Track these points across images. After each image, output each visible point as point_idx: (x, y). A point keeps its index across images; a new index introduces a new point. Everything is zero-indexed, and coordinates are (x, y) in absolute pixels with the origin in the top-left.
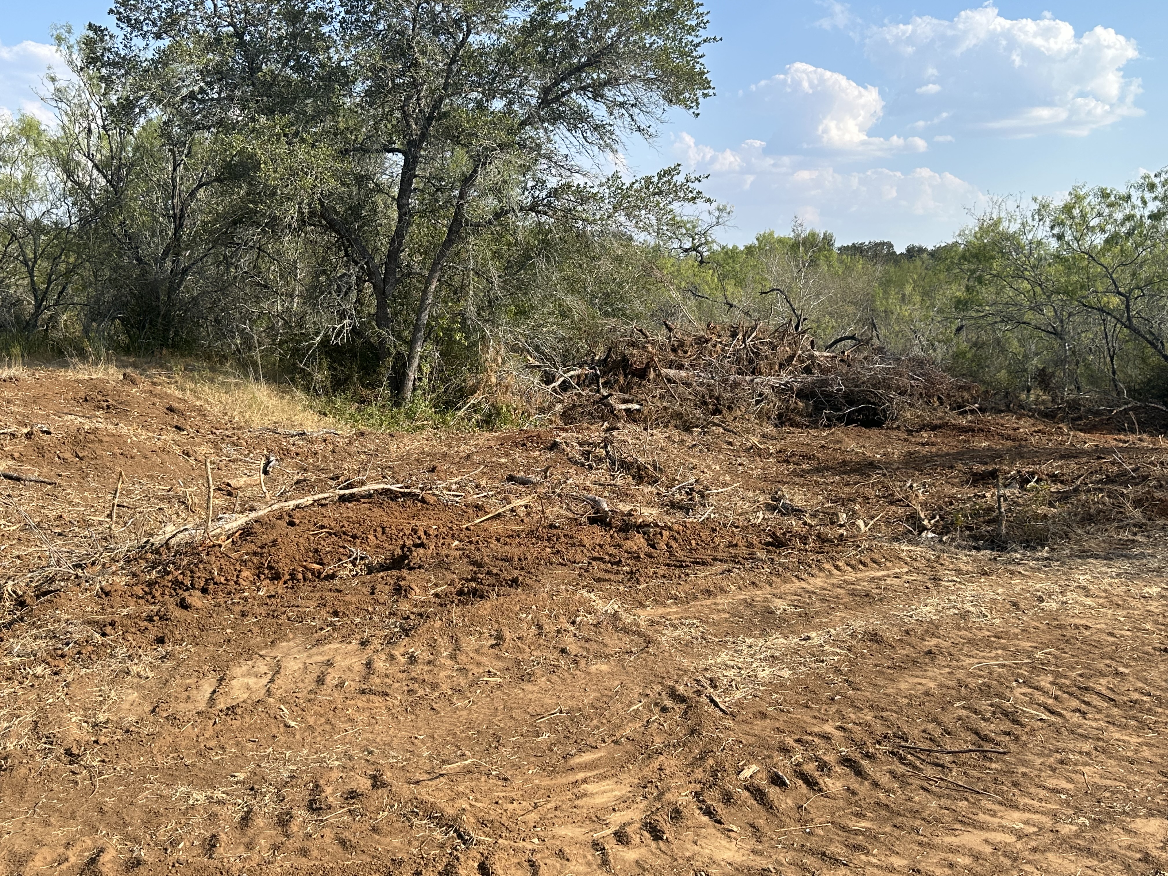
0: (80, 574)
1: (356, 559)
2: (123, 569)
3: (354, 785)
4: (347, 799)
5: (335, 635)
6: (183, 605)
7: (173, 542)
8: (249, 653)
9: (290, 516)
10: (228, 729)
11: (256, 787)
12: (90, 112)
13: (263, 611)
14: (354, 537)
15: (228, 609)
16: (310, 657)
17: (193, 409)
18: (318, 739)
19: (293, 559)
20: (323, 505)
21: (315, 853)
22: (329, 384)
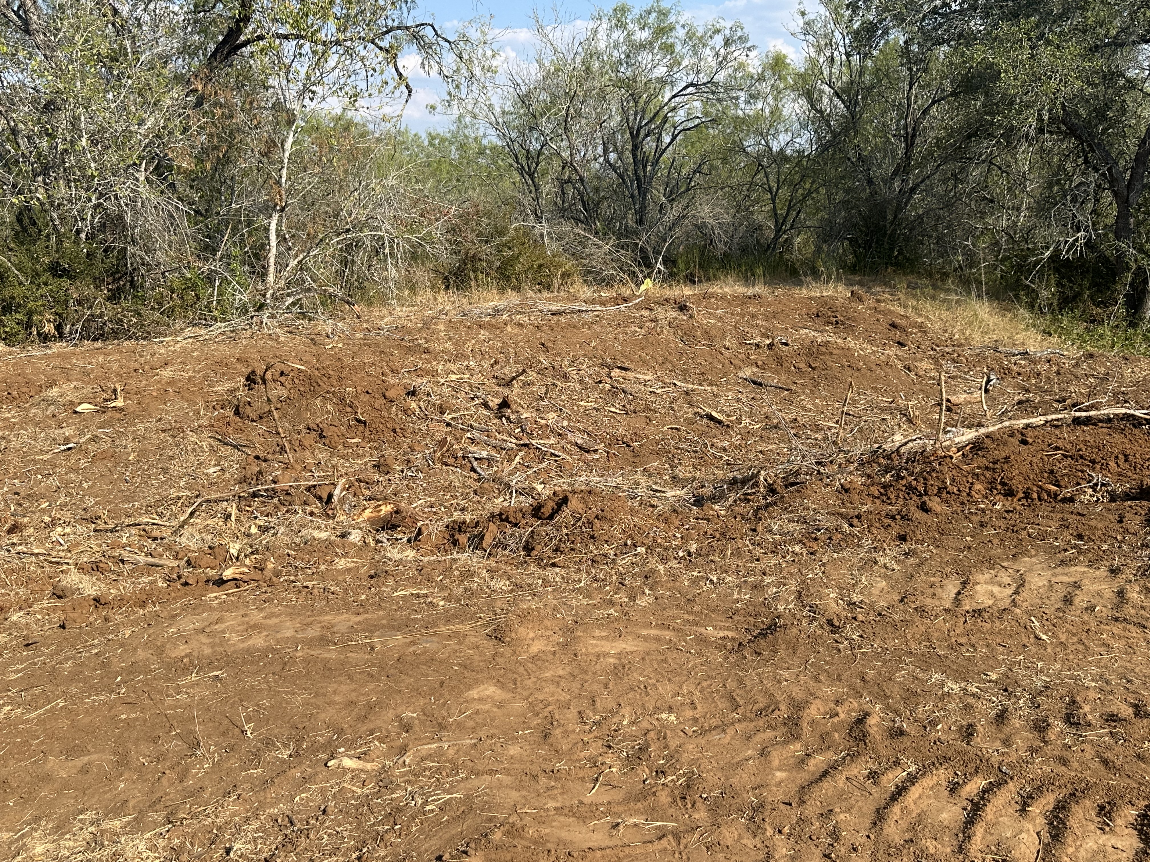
0: (822, 471)
1: (1096, 485)
2: (857, 470)
3: (1114, 709)
4: (1107, 720)
5: (1081, 558)
6: (924, 508)
7: (903, 450)
8: (991, 563)
9: (1022, 434)
10: (978, 630)
11: (1010, 689)
12: (834, 40)
13: (1002, 523)
14: (1093, 462)
15: (966, 518)
16: (1055, 575)
17: (915, 325)
18: (1071, 657)
19: (1027, 478)
20: (1057, 426)
21: (1076, 765)
22: (1055, 302)
